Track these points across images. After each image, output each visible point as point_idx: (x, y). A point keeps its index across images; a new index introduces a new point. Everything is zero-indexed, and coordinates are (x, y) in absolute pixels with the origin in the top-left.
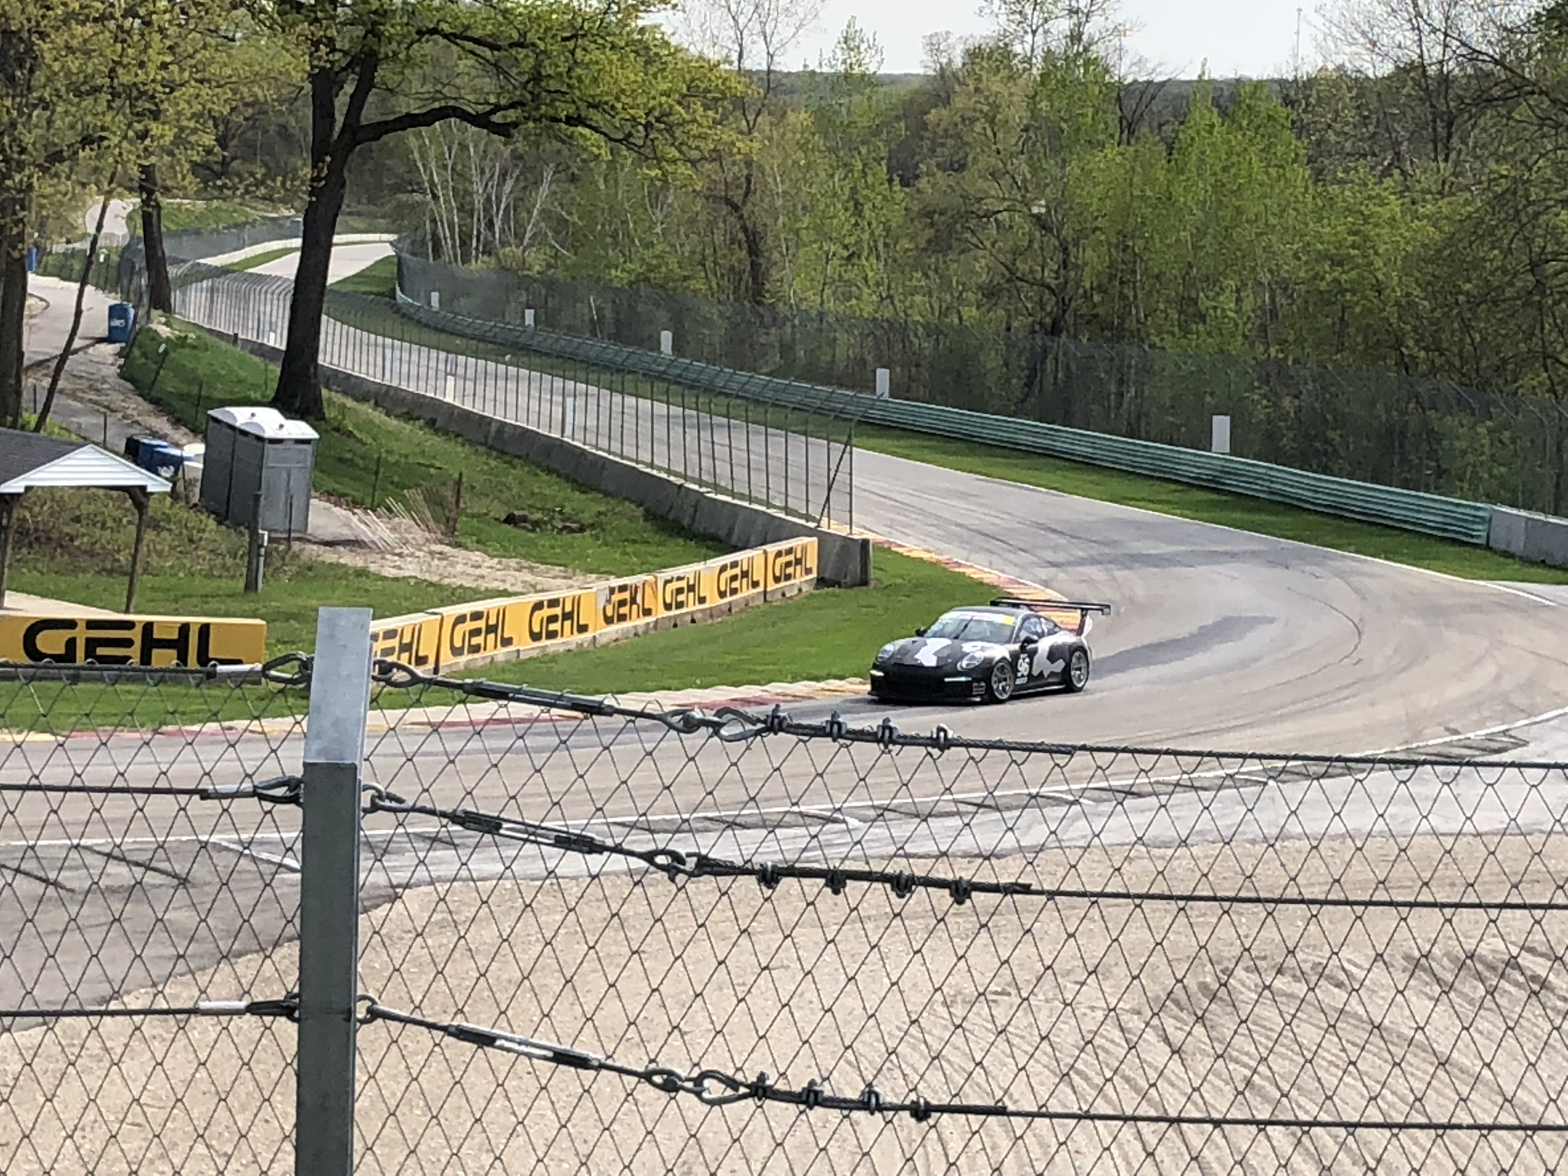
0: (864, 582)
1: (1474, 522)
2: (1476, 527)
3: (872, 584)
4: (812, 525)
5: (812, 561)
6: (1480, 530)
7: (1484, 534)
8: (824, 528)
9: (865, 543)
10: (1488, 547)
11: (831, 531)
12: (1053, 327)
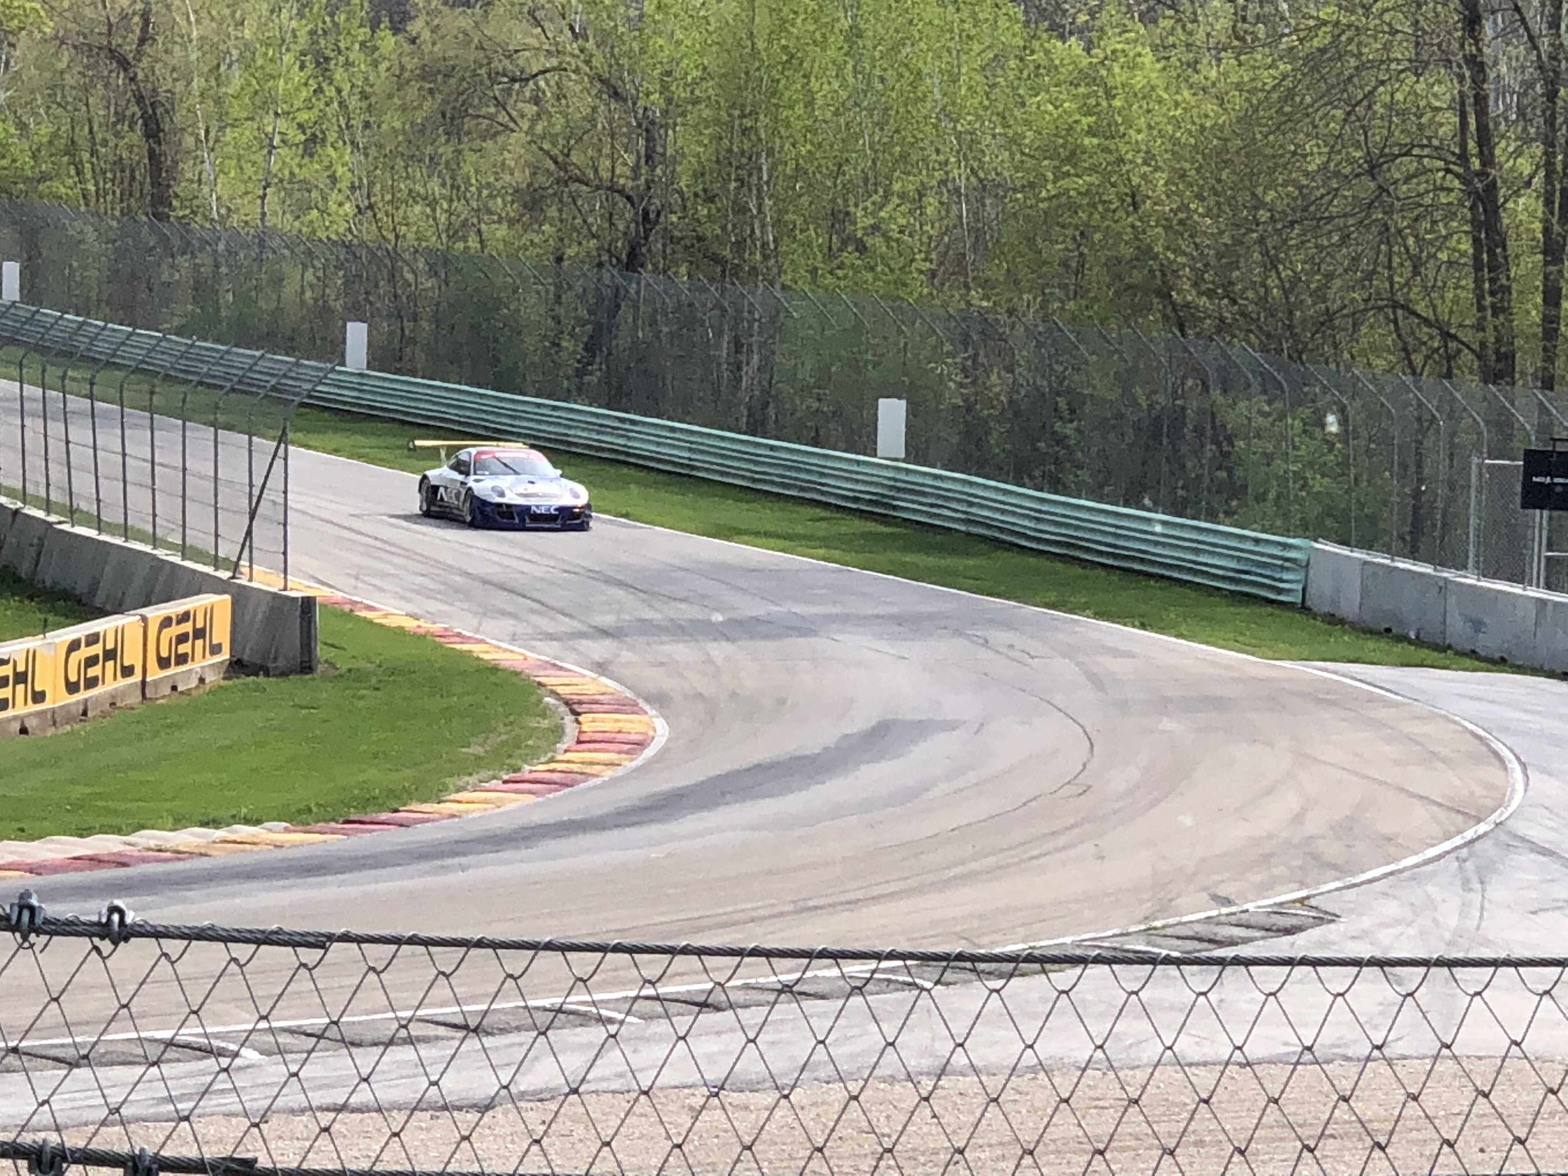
0: (306, 667)
1: (1282, 568)
2: (1285, 576)
3: (320, 668)
4: (224, 575)
5: (222, 633)
6: (1292, 581)
7: (1300, 587)
8: (243, 581)
9: (308, 604)
10: (1304, 608)
11: (254, 585)
12: (629, 255)
